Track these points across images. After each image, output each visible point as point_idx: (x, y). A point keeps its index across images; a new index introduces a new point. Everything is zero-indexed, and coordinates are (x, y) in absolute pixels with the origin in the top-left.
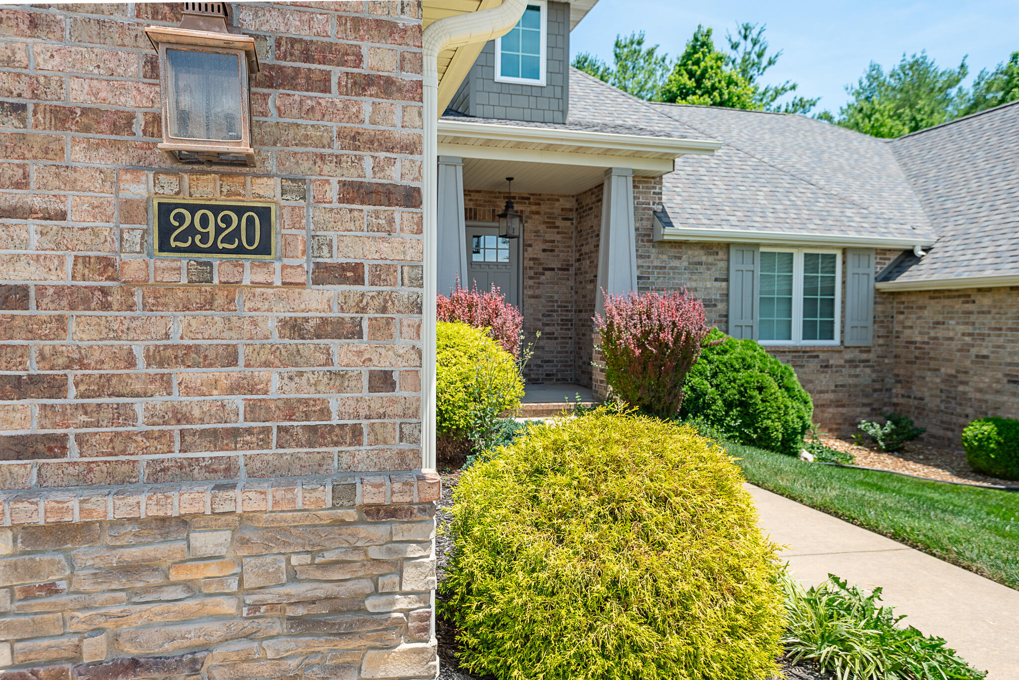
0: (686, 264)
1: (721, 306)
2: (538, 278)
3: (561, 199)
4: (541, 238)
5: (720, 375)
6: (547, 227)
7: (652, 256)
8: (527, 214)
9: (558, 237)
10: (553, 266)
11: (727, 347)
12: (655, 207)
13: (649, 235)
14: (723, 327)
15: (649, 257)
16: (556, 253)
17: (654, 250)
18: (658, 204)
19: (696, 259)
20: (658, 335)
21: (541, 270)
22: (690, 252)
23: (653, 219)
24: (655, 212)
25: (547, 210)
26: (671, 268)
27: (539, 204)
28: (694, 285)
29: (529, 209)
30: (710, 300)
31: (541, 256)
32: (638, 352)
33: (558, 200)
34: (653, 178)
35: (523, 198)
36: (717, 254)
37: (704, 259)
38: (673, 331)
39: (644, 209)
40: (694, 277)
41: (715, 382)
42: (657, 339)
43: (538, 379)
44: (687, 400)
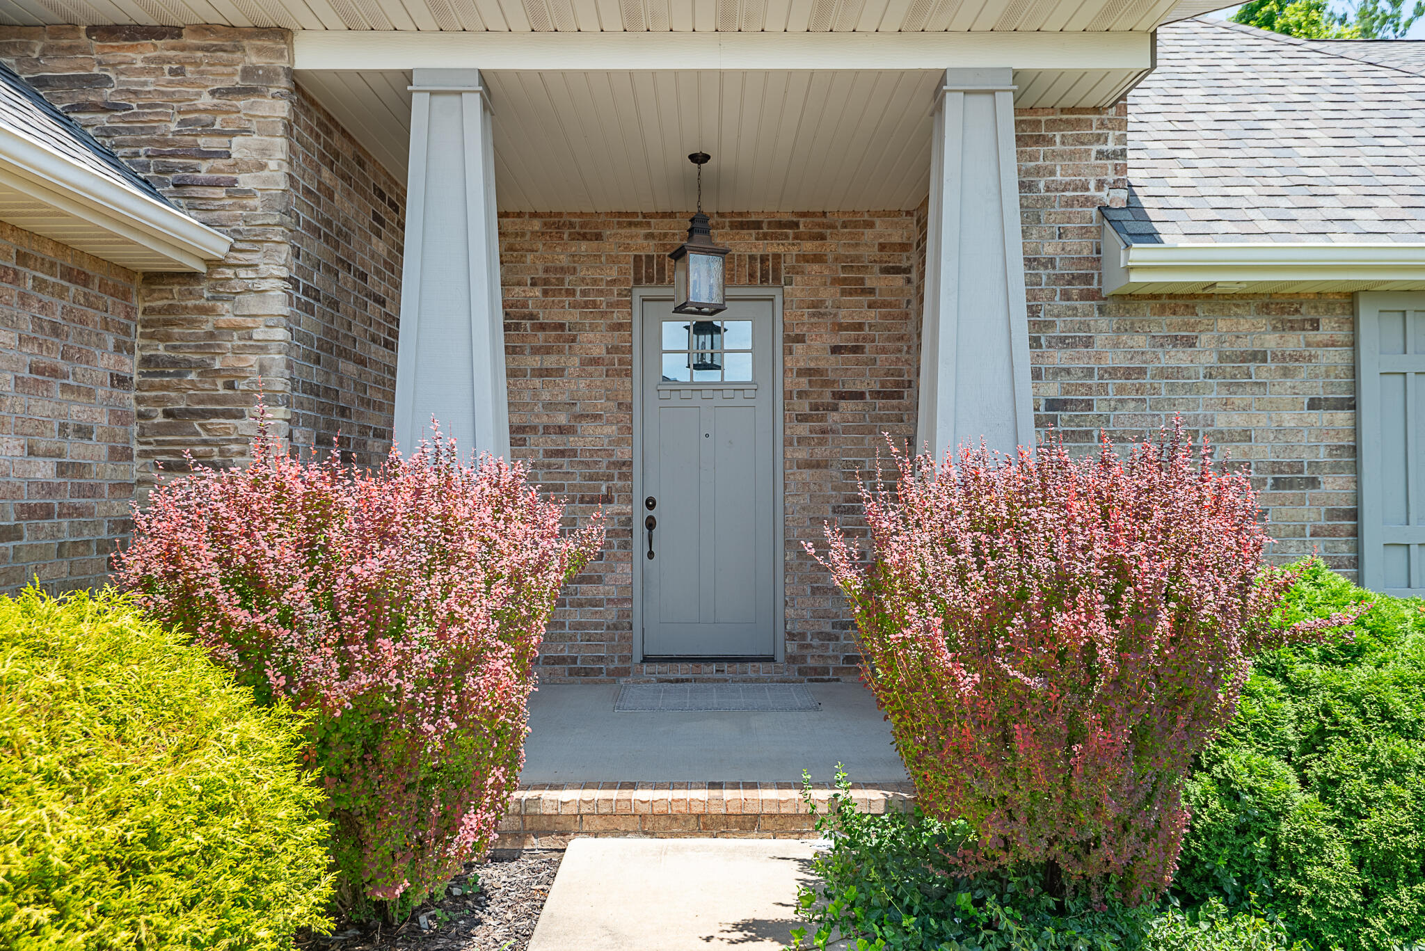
0: (1211, 359)
1: (1334, 487)
2: (822, 419)
3: (878, 222)
4: (829, 320)
5: (1339, 746)
6: (844, 293)
7: (1099, 340)
8: (790, 261)
9: (872, 316)
10: (859, 387)
11: (1362, 635)
12: (1105, 196)
13: (1087, 279)
14: (1344, 549)
15: (1088, 342)
16: (867, 355)
17: (1103, 322)
18: (1114, 187)
19: (1245, 345)
20: (1047, 616)
21: (827, 398)
22: (1223, 324)
23: (1100, 229)
24: (1103, 209)
25: (841, 251)
26: (1163, 373)
27: (822, 237)
28: (1238, 421)
29: (795, 251)
30: (1296, 467)
31: (830, 363)
32: (968, 681)
33: (871, 225)
34: (1096, 110)
35: (780, 225)
36: (1315, 325)
37: (1271, 341)
38: (1114, 599)
39: (1069, 203)
40: (1237, 399)
41: (1316, 769)
42: (1040, 634)
43: (825, 671)
44: (1207, 831)
